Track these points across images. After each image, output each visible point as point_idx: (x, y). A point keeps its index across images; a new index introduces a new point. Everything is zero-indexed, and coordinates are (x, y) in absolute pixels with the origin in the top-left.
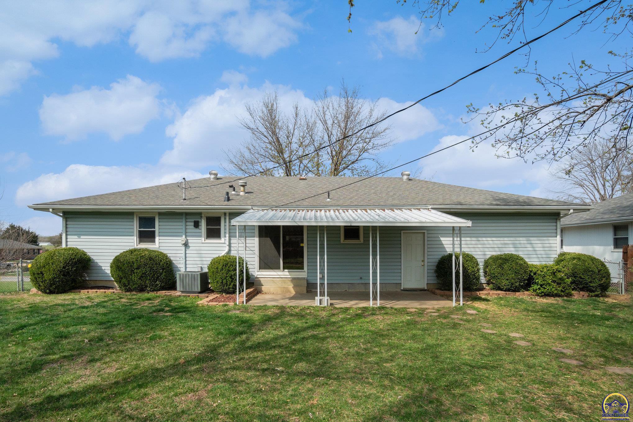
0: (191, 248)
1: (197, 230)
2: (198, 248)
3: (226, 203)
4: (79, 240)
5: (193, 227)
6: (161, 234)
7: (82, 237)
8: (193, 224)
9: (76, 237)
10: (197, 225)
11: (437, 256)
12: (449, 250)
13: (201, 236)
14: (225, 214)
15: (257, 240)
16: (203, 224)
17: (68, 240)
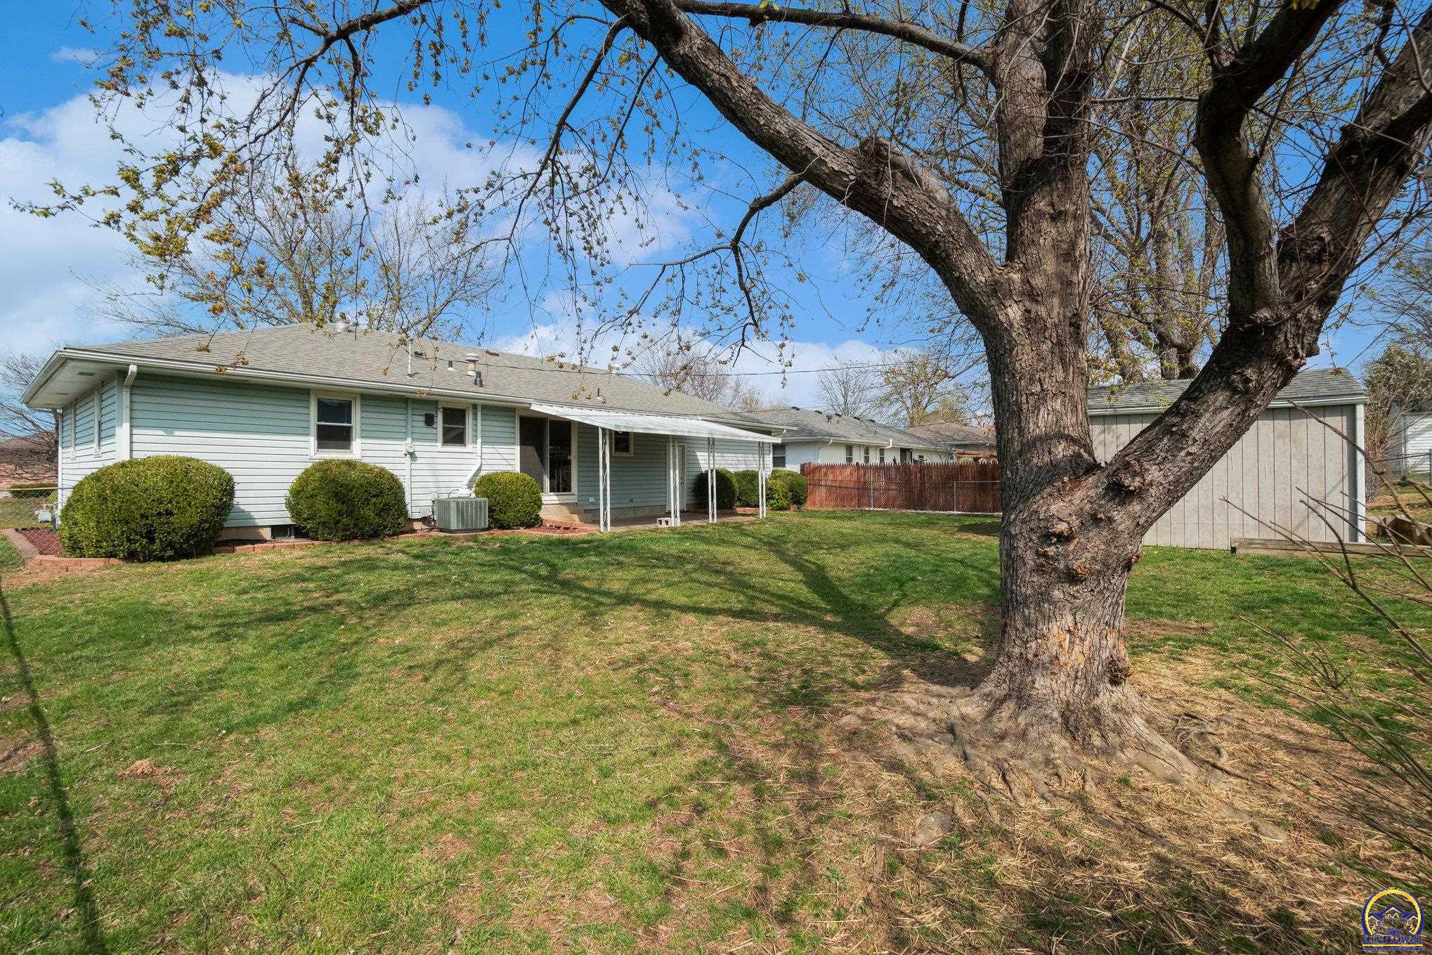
0: (419, 461)
1: (429, 430)
2: (430, 461)
3: (476, 388)
4: (171, 439)
5: (423, 424)
6: (365, 434)
7: (177, 433)
8: (423, 419)
9: (161, 432)
10: (430, 421)
11: (693, 474)
12: (704, 467)
13: (436, 440)
14: (475, 406)
15: (518, 448)
16: (439, 419)
17: (135, 438)
